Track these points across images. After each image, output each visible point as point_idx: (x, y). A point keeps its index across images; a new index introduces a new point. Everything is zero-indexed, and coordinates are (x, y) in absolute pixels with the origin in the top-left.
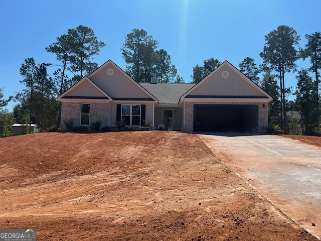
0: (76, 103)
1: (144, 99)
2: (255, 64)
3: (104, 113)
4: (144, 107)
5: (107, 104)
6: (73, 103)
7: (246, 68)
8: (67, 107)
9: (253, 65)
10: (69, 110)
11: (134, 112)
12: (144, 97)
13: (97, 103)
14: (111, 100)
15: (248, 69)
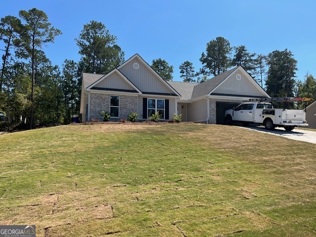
0: (106, 95)
1: (169, 94)
2: (193, 68)
3: (133, 106)
4: (167, 101)
5: (136, 97)
6: (102, 94)
7: (185, 70)
8: (96, 98)
9: (191, 68)
10: (98, 101)
11: (159, 106)
12: (169, 93)
13: (126, 96)
14: (140, 93)
15: (187, 71)
